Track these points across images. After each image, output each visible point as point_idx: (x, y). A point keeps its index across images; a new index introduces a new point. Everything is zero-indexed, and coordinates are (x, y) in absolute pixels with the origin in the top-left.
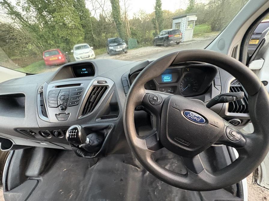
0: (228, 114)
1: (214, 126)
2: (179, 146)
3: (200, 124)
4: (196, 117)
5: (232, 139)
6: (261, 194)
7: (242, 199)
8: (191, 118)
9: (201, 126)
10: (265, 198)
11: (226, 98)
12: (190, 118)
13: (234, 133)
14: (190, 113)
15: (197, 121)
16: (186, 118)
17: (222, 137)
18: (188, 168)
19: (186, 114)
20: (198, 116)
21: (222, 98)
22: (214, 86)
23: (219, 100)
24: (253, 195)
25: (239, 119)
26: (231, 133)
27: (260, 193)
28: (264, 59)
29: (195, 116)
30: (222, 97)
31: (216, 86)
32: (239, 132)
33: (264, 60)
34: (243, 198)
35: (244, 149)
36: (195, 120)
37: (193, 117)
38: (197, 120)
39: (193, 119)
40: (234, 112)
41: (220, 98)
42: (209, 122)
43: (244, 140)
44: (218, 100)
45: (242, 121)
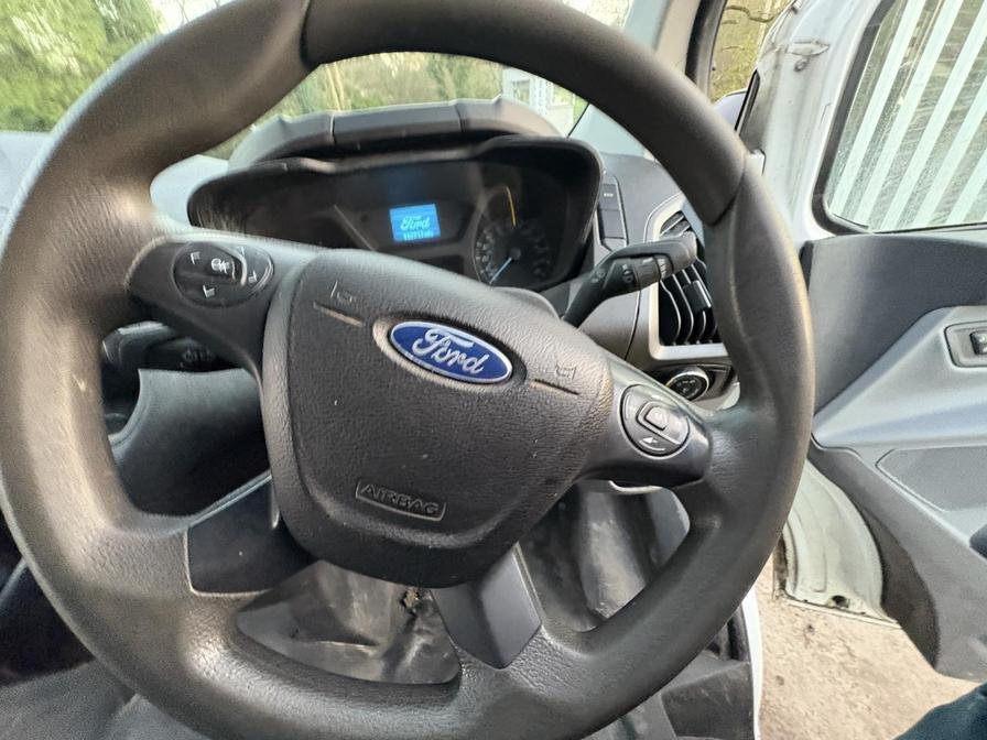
0: (661, 352)
1: (559, 387)
2: (390, 535)
3: (486, 389)
4: (462, 350)
5: (652, 444)
6: (799, 619)
7: (744, 664)
8: (433, 362)
9: (489, 397)
10: (810, 627)
11: (630, 269)
12: (427, 358)
13: (658, 416)
14: (422, 332)
15: (468, 374)
16: (404, 364)
17: (605, 440)
18: (459, 645)
19: (404, 340)
20: (470, 345)
21: (615, 268)
22: (602, 243)
23: (606, 281)
24: (779, 627)
25: (702, 368)
26: (645, 419)
27: (797, 615)
28: (763, 153)
29: (454, 347)
30: (615, 263)
31: (607, 241)
32: (681, 410)
33: (763, 156)
34: (750, 660)
35: (706, 484)
36: (457, 368)
37: (443, 355)
38: (465, 368)
39: (443, 366)
40: (680, 342)
41: (607, 272)
42: (533, 372)
43: (705, 441)
44: (602, 280)
45: (712, 375)
